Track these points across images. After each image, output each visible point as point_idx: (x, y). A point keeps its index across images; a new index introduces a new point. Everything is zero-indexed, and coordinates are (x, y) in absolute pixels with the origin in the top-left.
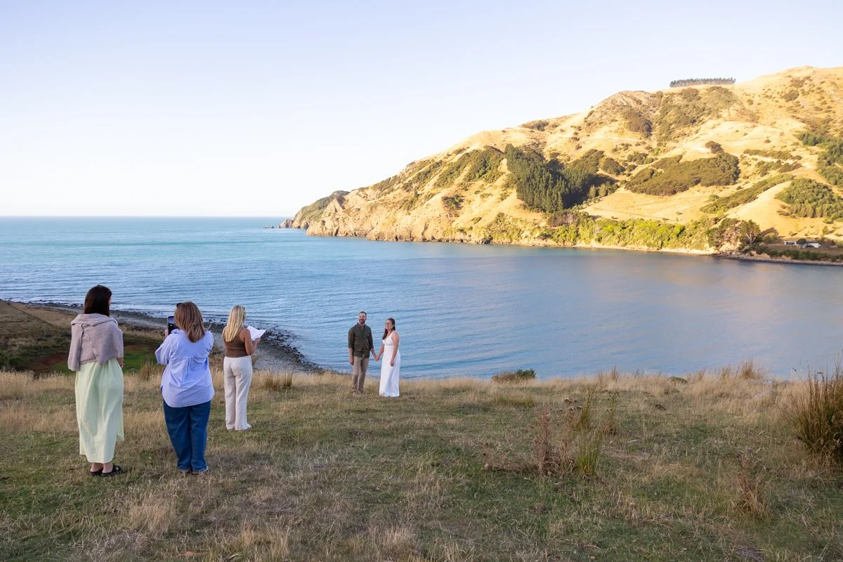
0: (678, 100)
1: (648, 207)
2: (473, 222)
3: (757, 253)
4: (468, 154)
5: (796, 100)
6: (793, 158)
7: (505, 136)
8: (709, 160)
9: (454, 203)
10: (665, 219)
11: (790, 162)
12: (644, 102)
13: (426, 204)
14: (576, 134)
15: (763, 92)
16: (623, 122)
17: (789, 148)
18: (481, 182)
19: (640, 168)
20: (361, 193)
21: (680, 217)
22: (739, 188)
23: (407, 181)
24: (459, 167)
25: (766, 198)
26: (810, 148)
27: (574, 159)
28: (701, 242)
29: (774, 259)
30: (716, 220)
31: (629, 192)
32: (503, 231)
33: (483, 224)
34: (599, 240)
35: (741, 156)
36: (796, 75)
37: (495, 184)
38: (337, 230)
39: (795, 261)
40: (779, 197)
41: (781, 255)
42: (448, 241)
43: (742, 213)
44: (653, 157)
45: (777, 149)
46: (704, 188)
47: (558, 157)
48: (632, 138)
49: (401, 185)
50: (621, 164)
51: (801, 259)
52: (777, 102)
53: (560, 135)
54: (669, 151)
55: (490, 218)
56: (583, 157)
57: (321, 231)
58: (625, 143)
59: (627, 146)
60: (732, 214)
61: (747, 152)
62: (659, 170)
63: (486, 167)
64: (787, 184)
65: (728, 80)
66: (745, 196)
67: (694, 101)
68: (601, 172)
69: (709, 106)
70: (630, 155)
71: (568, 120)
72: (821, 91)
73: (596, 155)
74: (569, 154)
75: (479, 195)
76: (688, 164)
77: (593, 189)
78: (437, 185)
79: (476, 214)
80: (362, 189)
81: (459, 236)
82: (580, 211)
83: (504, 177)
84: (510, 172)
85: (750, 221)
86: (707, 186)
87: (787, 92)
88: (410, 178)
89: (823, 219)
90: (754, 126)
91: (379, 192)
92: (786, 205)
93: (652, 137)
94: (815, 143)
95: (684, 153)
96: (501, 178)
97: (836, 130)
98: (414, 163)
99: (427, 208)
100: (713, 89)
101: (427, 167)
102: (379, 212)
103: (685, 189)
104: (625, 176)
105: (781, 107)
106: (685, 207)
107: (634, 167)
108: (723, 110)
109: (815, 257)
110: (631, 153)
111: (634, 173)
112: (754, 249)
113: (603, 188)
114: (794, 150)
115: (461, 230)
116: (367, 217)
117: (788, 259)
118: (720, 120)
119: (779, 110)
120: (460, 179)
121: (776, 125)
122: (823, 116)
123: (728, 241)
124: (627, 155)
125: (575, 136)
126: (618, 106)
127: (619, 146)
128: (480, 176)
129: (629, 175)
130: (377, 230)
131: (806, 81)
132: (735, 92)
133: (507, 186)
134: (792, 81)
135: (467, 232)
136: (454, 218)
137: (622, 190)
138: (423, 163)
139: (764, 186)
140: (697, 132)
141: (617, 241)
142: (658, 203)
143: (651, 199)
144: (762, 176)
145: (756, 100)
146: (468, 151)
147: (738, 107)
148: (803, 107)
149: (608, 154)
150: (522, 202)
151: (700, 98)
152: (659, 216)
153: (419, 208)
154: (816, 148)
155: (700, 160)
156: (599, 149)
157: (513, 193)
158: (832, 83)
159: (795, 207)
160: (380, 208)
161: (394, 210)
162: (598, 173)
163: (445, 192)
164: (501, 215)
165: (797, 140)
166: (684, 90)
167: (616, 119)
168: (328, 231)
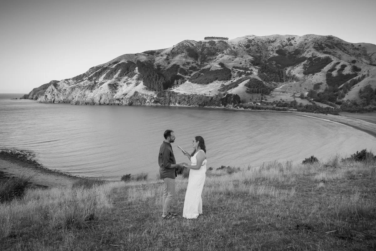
0: (207, 45)
1: (198, 89)
2: (123, 96)
3: (240, 107)
4: (119, 64)
5: (249, 48)
6: (250, 70)
7: (136, 57)
8: (220, 70)
9: (114, 87)
10: (205, 94)
11: (249, 72)
12: (195, 45)
13: (100, 87)
14: (167, 57)
15: (238, 44)
16: (187, 53)
17: (248, 66)
18: (126, 77)
19: (194, 73)
20: (66, 82)
21: (211, 93)
22: (232, 82)
23: (90, 76)
24: (116, 70)
25: (241, 85)
26: (255, 66)
27: (167, 68)
28: (219, 103)
29: (245, 110)
30: (224, 94)
31: (190, 83)
32: (137, 100)
33: (127, 96)
34: (179, 103)
35: (232, 69)
36: (250, 38)
37: (133, 78)
38: (54, 100)
39: (252, 110)
40: (246, 85)
41: (248, 108)
42: (112, 104)
43: (233, 91)
44: (199, 68)
45: (244, 67)
46: (219, 82)
47: (160, 67)
48: (190, 60)
49: (87, 78)
50: (186, 71)
51: (255, 109)
52: (243, 48)
53: (161, 57)
54: (205, 66)
55: (131, 94)
56: (171, 68)
57: (45, 101)
58: (188, 62)
59: (188, 63)
60: (230, 92)
61: (234, 67)
62: (202, 74)
63: (128, 70)
64: (248, 80)
65: (226, 38)
66: (234, 85)
67: (214, 46)
68: (178, 74)
69: (219, 48)
70: (190, 67)
71: (164, 51)
72: (258, 45)
73: (176, 67)
74: (165, 66)
75: (125, 83)
76: (212, 71)
77: (175, 81)
78: (105, 78)
79: (124, 92)
80: (67, 80)
81: (117, 102)
82: (171, 91)
83: (137, 75)
84: (139, 73)
85: (237, 95)
86: (220, 80)
87: (247, 44)
88: (92, 75)
89: (261, 94)
90: (236, 57)
91: (76, 81)
92: (248, 88)
93: (199, 60)
94: (257, 65)
95: (211, 67)
96: (136, 76)
97: (263, 60)
98: (93, 68)
99: (101, 89)
100: (221, 41)
101: (100, 70)
102: (76, 91)
103: (211, 82)
104: (188, 76)
105: (244, 50)
106: (213, 89)
107: (191, 73)
108: (225, 50)
109: (259, 108)
110: (190, 66)
111: (192, 75)
112: (238, 106)
113: (180, 81)
114: (250, 67)
115: (118, 100)
116: (70, 93)
117: (250, 110)
118: (224, 54)
119: (244, 51)
120: (116, 76)
121: (243, 57)
122: (259, 54)
123: (229, 103)
124: (189, 67)
125: (167, 58)
126: (184, 46)
127: (185, 63)
128: (126, 75)
129: (190, 76)
130: (76, 99)
131: (253, 41)
132: (228, 43)
133: (138, 79)
134: (248, 40)
135: (121, 100)
136: (114, 94)
137: (187, 82)
138: (98, 68)
139: (240, 81)
140: (215, 59)
141: (186, 103)
142: (202, 87)
143: (199, 86)
144: (240, 77)
145: (236, 47)
146: (120, 63)
147: (230, 49)
148: (252, 51)
149: (181, 67)
150: (145, 87)
151: (216, 45)
152: (203, 93)
153: (97, 89)
154: (257, 67)
155: (217, 70)
156: (178, 64)
157: (142, 83)
158: (261, 42)
159: (251, 89)
160: (76, 89)
161: (84, 90)
162: (177, 74)
163: (109, 82)
164: (136, 92)
165: (251, 63)
166: (210, 41)
167: (184, 51)
168: (49, 100)
